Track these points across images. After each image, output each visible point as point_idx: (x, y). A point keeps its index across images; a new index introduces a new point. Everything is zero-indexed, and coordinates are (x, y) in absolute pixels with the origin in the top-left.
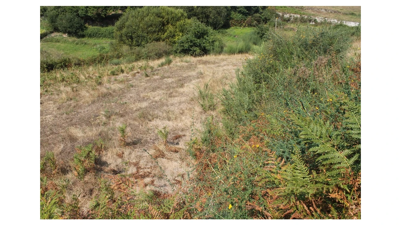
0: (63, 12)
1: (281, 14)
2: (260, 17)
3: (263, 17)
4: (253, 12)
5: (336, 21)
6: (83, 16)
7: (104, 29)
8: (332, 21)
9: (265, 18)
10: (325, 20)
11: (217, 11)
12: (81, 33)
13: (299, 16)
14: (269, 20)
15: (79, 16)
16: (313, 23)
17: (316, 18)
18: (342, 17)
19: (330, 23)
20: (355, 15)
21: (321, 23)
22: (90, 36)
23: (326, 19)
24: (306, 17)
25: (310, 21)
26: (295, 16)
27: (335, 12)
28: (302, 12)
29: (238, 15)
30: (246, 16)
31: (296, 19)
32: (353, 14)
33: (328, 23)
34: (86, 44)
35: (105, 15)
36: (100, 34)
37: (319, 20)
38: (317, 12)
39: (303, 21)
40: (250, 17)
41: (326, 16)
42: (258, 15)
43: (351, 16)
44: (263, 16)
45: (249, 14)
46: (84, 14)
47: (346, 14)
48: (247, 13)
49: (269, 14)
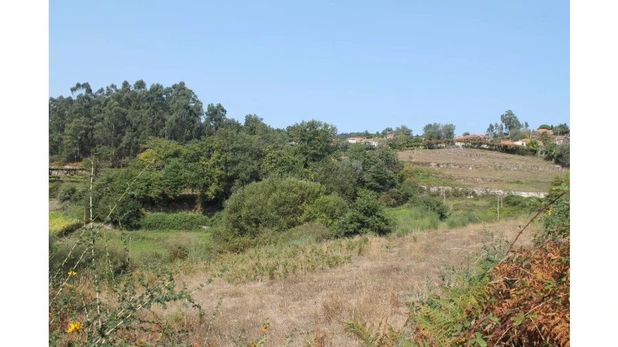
0: (109, 192)
1: (425, 187)
2: (398, 193)
3: (402, 193)
4: (388, 186)
5: (501, 192)
6: (141, 197)
7: (171, 217)
8: (496, 191)
9: (406, 194)
10: (487, 192)
11: (342, 188)
12: (135, 222)
13: (450, 188)
14: (411, 196)
15: (135, 198)
16: (472, 197)
17: (475, 190)
18: (506, 186)
19: (494, 195)
20: (522, 183)
21: (483, 197)
22: (150, 227)
23: (488, 190)
24: (460, 189)
25: (467, 194)
26: (446, 188)
27: (495, 181)
28: (453, 183)
29: (368, 191)
30: (379, 192)
31: (447, 193)
32: (518, 182)
33: (491, 195)
34: (143, 238)
35: (174, 196)
36: (165, 224)
37: (479, 191)
38: (472, 182)
39: (456, 195)
40: (384, 193)
41: (487, 186)
42: (395, 190)
43: (517, 185)
44: (402, 191)
45: (383, 190)
46: (143, 195)
47: (511, 183)
48: (381, 188)
49: (410, 188)
